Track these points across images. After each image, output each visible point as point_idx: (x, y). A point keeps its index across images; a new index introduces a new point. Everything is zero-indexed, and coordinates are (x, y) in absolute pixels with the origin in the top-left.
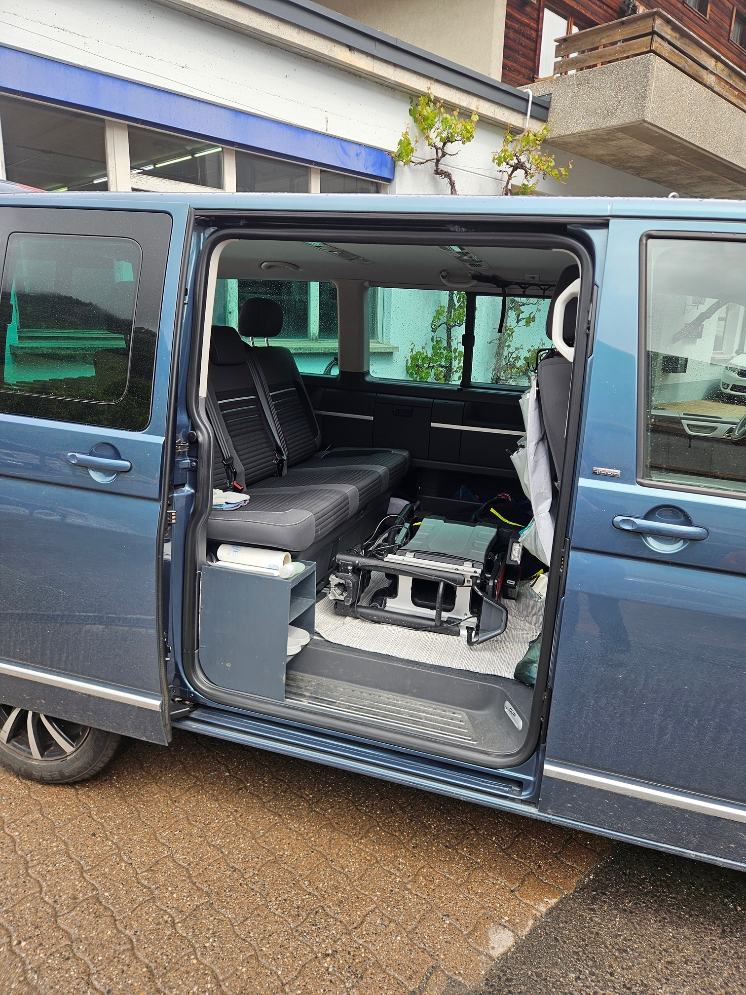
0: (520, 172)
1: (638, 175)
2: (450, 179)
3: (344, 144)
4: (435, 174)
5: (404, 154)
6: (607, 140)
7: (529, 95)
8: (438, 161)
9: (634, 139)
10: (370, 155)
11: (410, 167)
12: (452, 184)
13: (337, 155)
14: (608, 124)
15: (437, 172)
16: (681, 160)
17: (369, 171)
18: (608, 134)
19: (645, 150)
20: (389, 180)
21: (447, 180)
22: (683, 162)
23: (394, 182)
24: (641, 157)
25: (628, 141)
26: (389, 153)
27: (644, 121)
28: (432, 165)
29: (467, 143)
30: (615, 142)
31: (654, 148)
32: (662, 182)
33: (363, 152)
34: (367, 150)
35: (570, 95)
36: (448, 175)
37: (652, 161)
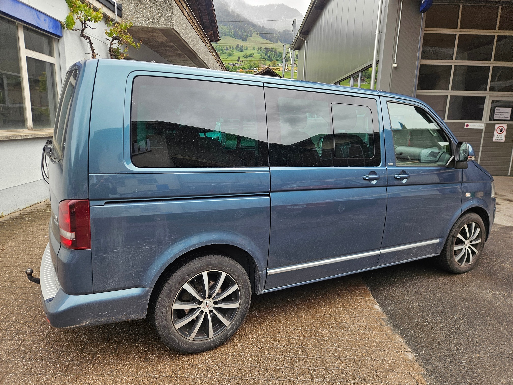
0: (116, 41)
1: (151, 48)
2: (90, 41)
3: (38, 13)
4: (81, 37)
5: (70, 24)
6: (150, 32)
7: (114, 3)
8: (83, 30)
9: (162, 34)
10: (51, 21)
11: (69, 31)
12: (91, 44)
13: (35, 18)
14: (156, 26)
15: (83, 36)
16: (174, 46)
17: (51, 31)
18: (153, 30)
19: (164, 39)
20: (59, 37)
21: (88, 41)
22: (174, 47)
23: (62, 38)
24: (158, 42)
25: (159, 34)
26: (61, 23)
27: (173, 29)
28: (79, 32)
29: (97, 23)
30: (153, 34)
31: (167, 39)
32: (159, 53)
33: (47, 19)
34: (49, 18)
35: (133, 7)
36: (89, 39)
37: (163, 44)
